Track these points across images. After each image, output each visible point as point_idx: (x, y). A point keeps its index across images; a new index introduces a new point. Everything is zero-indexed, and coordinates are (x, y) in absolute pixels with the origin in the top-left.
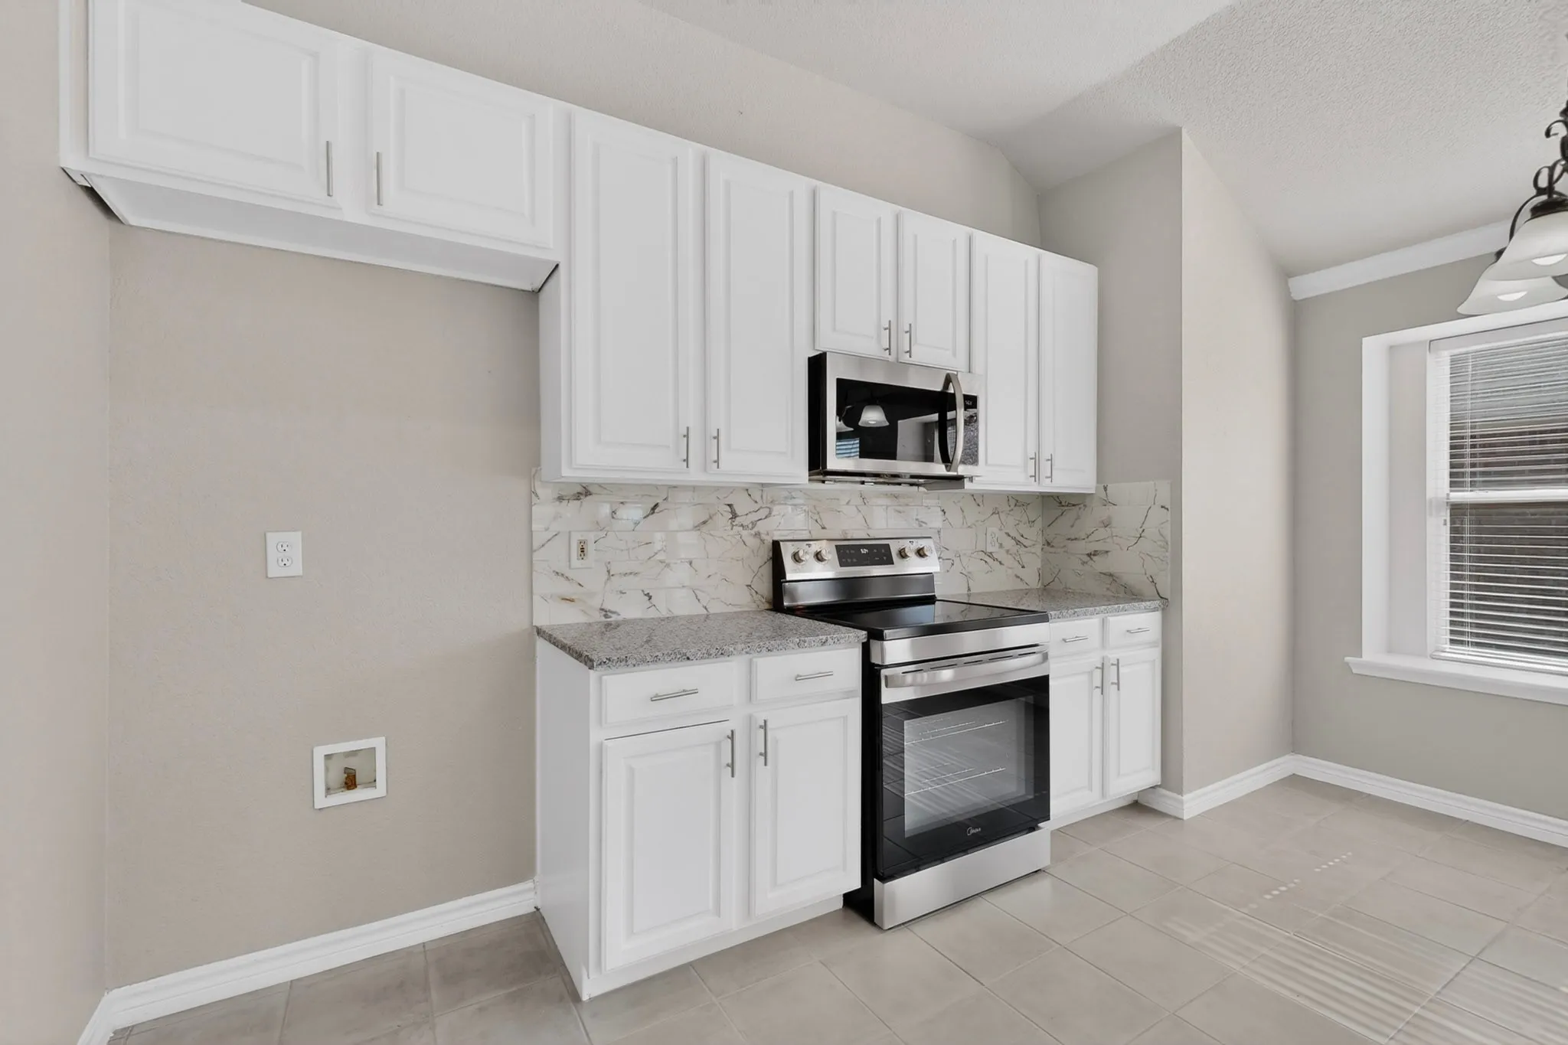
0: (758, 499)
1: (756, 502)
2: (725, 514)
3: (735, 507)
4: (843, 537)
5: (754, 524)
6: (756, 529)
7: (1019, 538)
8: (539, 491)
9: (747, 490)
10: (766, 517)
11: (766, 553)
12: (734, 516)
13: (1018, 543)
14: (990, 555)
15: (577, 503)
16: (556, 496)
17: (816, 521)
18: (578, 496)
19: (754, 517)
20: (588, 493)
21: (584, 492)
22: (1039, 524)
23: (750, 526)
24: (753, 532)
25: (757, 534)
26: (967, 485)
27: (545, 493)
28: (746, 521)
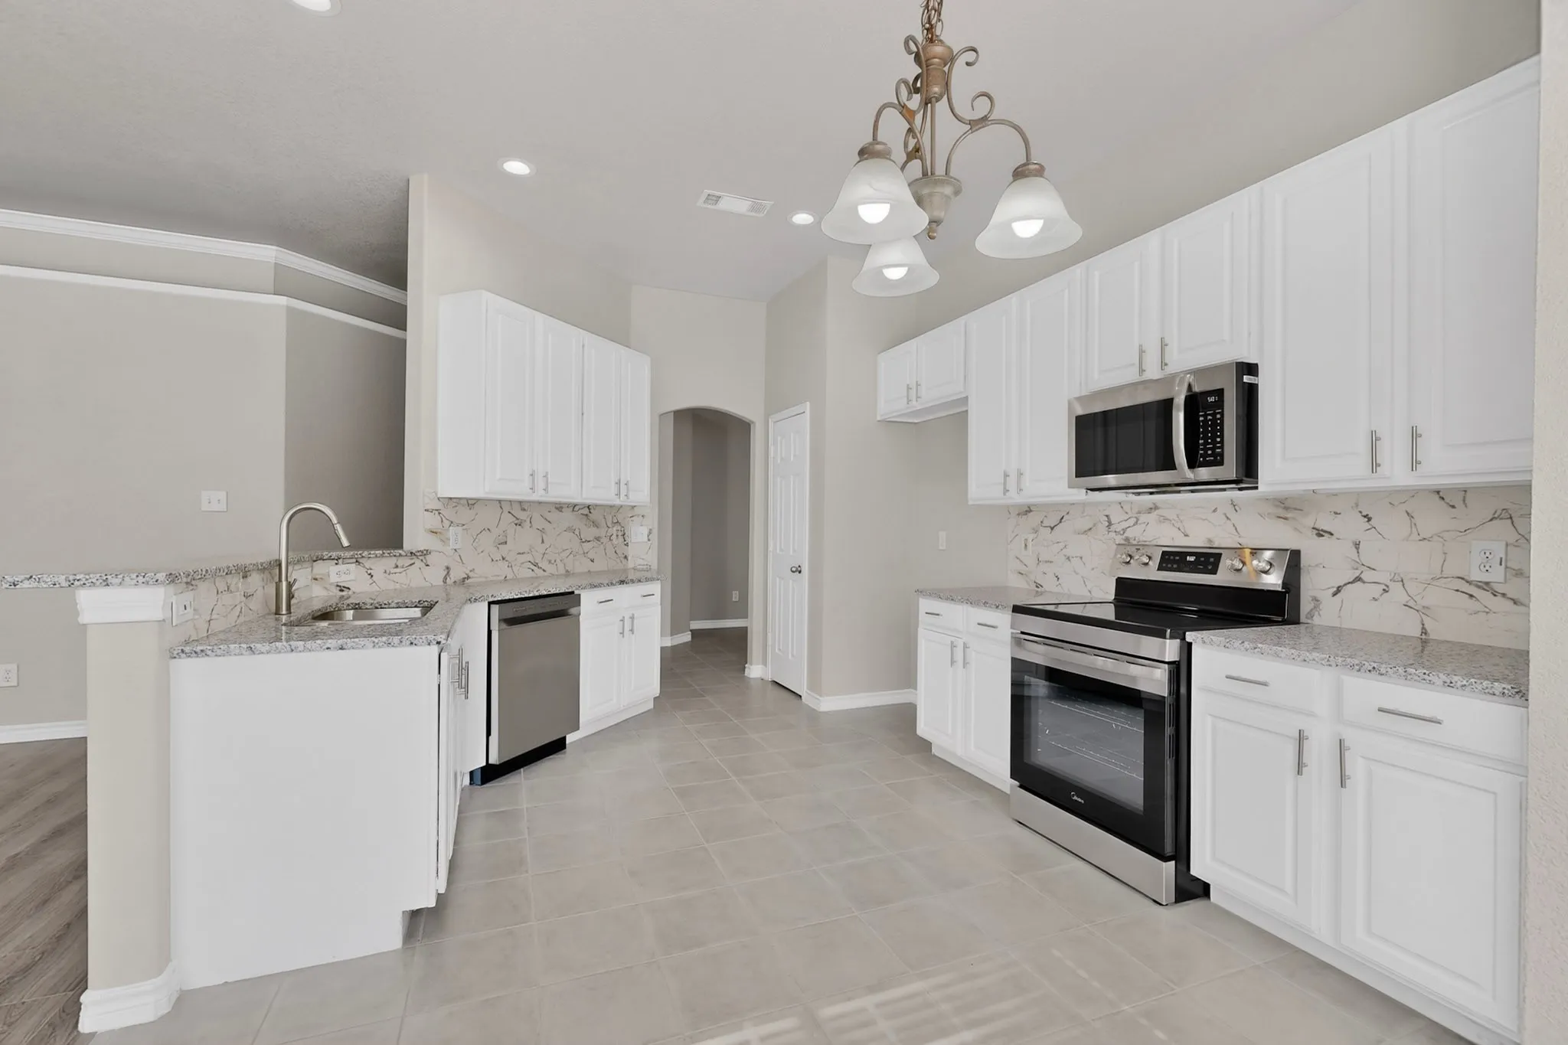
0: (1129, 511)
1: (1127, 513)
2: (1104, 523)
3: (1111, 517)
4: (1208, 546)
5: (1124, 530)
6: (1125, 535)
8: (1011, 511)
9: (1120, 503)
10: (1134, 525)
12: (1110, 524)
15: (1026, 516)
16: (1017, 513)
17: (1179, 529)
18: (1026, 513)
19: (1125, 525)
20: (1030, 511)
21: (1028, 510)
23: (1122, 532)
24: (1123, 537)
25: (1127, 539)
28: (1119, 528)
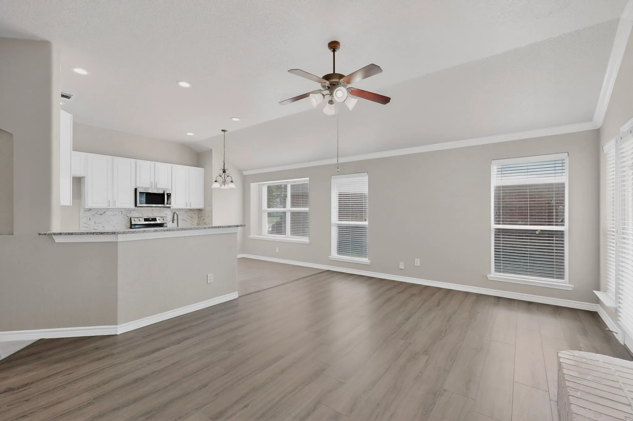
0: (127, 210)
2: (120, 213)
4: (145, 217)
7: (192, 217)
8: (81, 210)
10: (129, 214)
11: (129, 220)
12: (122, 213)
13: (191, 218)
14: (184, 220)
15: (89, 212)
16: (84, 210)
17: (139, 214)
18: (89, 210)
19: (127, 213)
20: (91, 210)
22: (197, 214)
23: (126, 215)
25: (128, 216)
26: (171, 208)
27: (82, 210)
